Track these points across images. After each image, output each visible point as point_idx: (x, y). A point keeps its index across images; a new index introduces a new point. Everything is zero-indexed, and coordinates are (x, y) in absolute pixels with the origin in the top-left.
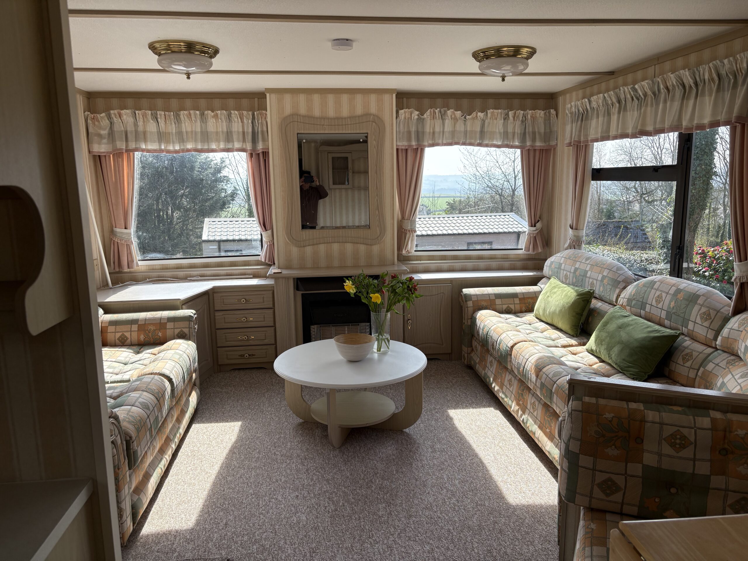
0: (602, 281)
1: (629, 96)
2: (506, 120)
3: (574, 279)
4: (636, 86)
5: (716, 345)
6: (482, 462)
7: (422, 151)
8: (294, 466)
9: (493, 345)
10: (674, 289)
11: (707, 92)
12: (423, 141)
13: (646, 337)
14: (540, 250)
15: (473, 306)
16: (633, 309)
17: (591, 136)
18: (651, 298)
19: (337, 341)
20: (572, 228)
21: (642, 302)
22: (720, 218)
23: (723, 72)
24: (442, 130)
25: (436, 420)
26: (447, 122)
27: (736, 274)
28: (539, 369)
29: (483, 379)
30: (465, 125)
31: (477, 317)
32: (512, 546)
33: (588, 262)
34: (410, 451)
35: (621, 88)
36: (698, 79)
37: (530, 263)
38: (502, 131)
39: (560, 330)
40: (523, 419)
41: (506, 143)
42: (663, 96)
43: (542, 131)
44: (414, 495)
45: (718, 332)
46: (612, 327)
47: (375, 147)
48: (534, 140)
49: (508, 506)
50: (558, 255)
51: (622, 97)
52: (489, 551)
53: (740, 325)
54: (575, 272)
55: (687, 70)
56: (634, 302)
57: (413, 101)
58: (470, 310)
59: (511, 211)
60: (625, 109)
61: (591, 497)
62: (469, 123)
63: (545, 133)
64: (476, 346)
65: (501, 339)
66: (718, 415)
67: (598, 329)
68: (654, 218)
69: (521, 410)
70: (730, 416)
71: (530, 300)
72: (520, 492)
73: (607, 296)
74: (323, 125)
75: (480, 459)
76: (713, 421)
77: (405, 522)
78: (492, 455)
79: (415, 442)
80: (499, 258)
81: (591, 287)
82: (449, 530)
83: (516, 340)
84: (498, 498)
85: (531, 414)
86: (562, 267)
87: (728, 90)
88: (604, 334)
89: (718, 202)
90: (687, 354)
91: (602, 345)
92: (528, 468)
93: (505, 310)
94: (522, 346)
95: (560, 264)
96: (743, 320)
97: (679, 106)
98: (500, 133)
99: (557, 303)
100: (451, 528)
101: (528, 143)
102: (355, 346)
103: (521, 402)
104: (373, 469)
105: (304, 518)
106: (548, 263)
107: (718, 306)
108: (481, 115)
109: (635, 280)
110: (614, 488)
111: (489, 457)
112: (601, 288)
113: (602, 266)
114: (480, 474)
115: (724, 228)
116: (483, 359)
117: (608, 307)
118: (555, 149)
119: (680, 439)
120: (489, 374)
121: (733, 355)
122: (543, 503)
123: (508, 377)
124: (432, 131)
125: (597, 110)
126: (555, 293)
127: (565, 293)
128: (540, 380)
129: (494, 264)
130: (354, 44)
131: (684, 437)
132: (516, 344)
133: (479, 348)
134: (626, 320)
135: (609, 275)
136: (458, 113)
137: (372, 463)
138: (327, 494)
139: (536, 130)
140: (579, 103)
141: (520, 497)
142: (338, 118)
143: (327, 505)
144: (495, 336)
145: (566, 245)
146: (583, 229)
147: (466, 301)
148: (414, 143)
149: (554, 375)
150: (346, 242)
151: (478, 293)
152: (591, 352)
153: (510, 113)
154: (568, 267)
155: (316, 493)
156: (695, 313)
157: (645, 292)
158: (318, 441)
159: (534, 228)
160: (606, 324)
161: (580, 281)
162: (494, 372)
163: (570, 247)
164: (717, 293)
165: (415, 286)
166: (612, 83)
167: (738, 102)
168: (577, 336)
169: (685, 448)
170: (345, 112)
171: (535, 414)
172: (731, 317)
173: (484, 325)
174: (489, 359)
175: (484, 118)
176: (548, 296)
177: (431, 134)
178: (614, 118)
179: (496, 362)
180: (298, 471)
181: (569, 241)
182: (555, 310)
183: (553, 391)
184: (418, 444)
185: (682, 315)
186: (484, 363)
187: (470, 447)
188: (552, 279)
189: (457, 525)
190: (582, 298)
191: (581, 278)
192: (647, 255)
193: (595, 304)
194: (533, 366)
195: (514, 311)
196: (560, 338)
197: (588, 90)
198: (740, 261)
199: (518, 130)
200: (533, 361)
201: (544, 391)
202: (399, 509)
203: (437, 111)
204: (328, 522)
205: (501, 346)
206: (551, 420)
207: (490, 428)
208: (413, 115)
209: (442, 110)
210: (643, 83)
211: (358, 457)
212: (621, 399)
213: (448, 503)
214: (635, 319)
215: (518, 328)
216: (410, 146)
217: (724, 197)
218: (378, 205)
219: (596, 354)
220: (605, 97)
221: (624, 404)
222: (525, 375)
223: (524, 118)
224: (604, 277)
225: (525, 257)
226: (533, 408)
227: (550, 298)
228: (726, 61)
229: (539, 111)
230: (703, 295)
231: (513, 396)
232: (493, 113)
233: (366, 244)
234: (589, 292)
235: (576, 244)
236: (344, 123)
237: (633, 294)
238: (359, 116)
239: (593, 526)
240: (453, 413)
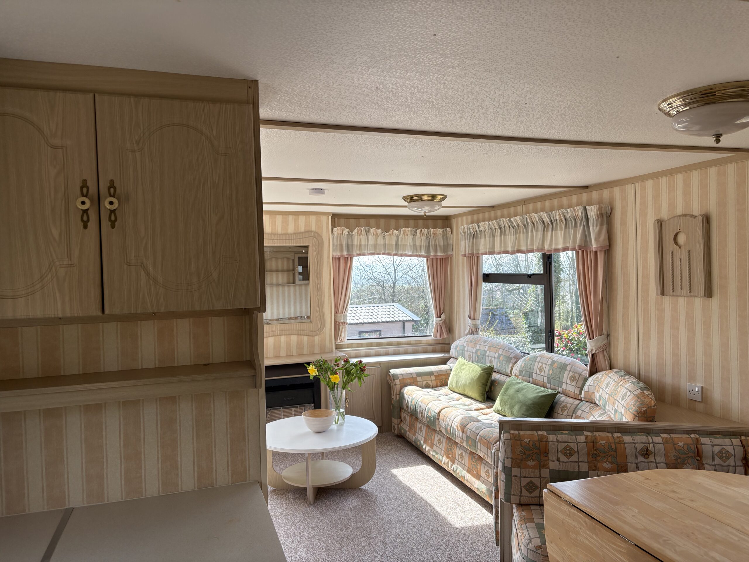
0: (498, 358)
1: (507, 225)
2: (415, 236)
3: (476, 358)
4: (512, 219)
5: (581, 398)
6: (428, 503)
7: (351, 259)
8: (280, 521)
9: (422, 413)
10: (550, 361)
11: (559, 228)
12: (352, 252)
13: (536, 396)
14: (445, 336)
15: (400, 384)
16: (524, 378)
17: (482, 250)
18: (536, 367)
19: (305, 415)
20: (470, 318)
21: (530, 372)
22: (568, 304)
23: (568, 217)
24: (367, 243)
25: (384, 478)
26: (370, 237)
27: (589, 348)
28: (463, 428)
29: (414, 444)
30: (384, 239)
31: (405, 392)
32: (464, 553)
33: (486, 344)
34: (371, 501)
35: (501, 219)
36: (552, 219)
37: (438, 347)
38: (412, 244)
39: (471, 398)
40: (454, 468)
41: (415, 253)
42: (530, 227)
43: (442, 244)
44: (384, 529)
45: (581, 389)
46: (511, 391)
47: (315, 257)
48: (436, 251)
49: (455, 529)
50: (462, 339)
51: (502, 225)
52: (450, 558)
53: (594, 383)
54: (476, 352)
55: (545, 212)
56: (524, 373)
57: (343, 221)
58: (398, 387)
59: (393, 301)
60: (505, 234)
61: (521, 496)
62: (387, 238)
63: (443, 245)
64: (405, 417)
65: (428, 407)
66: (588, 434)
67: (501, 394)
68: (515, 305)
69: (451, 461)
70: (595, 433)
71: (444, 377)
72: (462, 519)
73: (503, 369)
74: (273, 239)
75: (426, 501)
76: (586, 437)
77: (383, 548)
78: (434, 498)
79: (373, 495)
80: (414, 344)
81: (490, 363)
82: (417, 549)
83: (441, 407)
84: (446, 525)
85: (460, 463)
86: (466, 349)
87: (572, 228)
88: (506, 398)
89: (565, 290)
90: (564, 406)
91: (505, 405)
92: (463, 503)
93: (425, 386)
94: (447, 411)
95: (464, 347)
96: (596, 379)
97: (542, 236)
98: (410, 246)
99: (467, 377)
100: (419, 547)
101: (432, 254)
102: (322, 419)
103: (450, 456)
104: (346, 516)
105: (304, 555)
106: (453, 346)
107: (580, 370)
108: (396, 232)
109: (522, 356)
110: (534, 487)
111: (432, 499)
112: (498, 364)
113: (497, 347)
114: (429, 511)
115: (572, 313)
116: (412, 427)
117: (505, 378)
118: (451, 258)
119: (569, 450)
120: (420, 438)
121: (593, 403)
122: (479, 524)
123: (437, 437)
124: (359, 244)
125: (484, 232)
126: (464, 369)
127: (471, 369)
128: (466, 434)
129: (410, 348)
130: (326, 191)
131: (571, 449)
132: (441, 410)
133: (408, 418)
134: (520, 385)
135: (503, 354)
136: (379, 231)
137: (343, 512)
138: (316, 537)
139: (437, 244)
140: (470, 226)
141: (462, 522)
142: (285, 234)
143: (318, 544)
144: (423, 406)
145: (467, 332)
146: (479, 319)
147: (394, 380)
148: (345, 253)
149: (476, 429)
150: (292, 335)
151: (403, 373)
152: (498, 412)
153: (418, 231)
154: (470, 349)
155: (307, 537)
156: (566, 376)
157: (531, 365)
158: (293, 502)
159: (440, 319)
160: (507, 389)
161: (481, 359)
162: (424, 436)
163: (470, 333)
164: (578, 362)
165: (364, 367)
166: (492, 213)
167: (579, 236)
168: (484, 402)
169: (572, 456)
170: (291, 229)
171: (463, 462)
172: (588, 378)
173: (412, 398)
174: (419, 425)
175: (399, 235)
176: (459, 372)
177: (358, 246)
178: (498, 239)
179: (425, 427)
180: (285, 524)
181: (468, 328)
182: (466, 382)
183: (477, 440)
184: (375, 496)
185: (558, 379)
186: (413, 430)
187: (416, 494)
188: (459, 359)
189: (422, 545)
190: (485, 372)
191: (482, 356)
192: (514, 339)
193: (495, 376)
194: (459, 425)
195: (431, 386)
196: (472, 404)
197: (475, 217)
198: (590, 339)
199: (423, 244)
200: (458, 421)
201: (470, 442)
202: (376, 540)
203: (362, 229)
204: (324, 555)
205: (429, 413)
206: (477, 464)
207: (427, 479)
208: (344, 232)
209: (367, 228)
210: (516, 218)
211: (331, 509)
212: (532, 430)
213: (411, 532)
214: (527, 385)
215: (439, 398)
216: (342, 255)
217: (570, 286)
218: (318, 303)
219: (501, 413)
220: (489, 224)
221: (535, 433)
222: (453, 433)
223: (428, 234)
224: (499, 355)
225: (434, 342)
226: (461, 458)
227: (460, 374)
228: (569, 210)
229: (439, 230)
230: (570, 364)
231: (443, 452)
232: (404, 231)
233: (309, 336)
234: (490, 367)
235: (474, 330)
236: (290, 238)
237: (522, 366)
238: (302, 233)
239: (524, 514)
240: (395, 471)
